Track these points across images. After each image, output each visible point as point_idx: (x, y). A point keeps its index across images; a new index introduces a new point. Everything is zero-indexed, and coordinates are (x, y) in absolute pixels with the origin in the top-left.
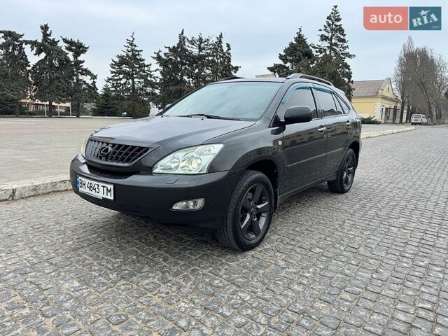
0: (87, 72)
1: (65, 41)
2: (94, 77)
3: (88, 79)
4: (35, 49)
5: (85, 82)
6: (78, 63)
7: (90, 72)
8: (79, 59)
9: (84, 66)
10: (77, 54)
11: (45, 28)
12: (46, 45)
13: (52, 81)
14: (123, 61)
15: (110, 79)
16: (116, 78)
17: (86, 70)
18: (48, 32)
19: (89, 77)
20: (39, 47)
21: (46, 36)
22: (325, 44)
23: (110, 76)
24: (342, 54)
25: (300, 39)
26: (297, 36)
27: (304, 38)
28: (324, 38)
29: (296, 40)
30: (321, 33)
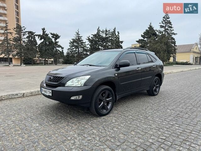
0: (60, 46)
1: (51, 34)
2: (62, 48)
3: (60, 49)
4: (40, 38)
5: (59, 50)
6: (56, 43)
7: (61, 46)
8: (57, 41)
9: (59, 44)
10: (56, 39)
11: (43, 29)
12: (44, 36)
13: (46, 50)
14: (74, 41)
15: (69, 49)
16: (71, 48)
17: (59, 45)
18: (45, 31)
19: (61, 48)
20: (41, 37)
21: (44, 32)
22: (163, 29)
23: (69, 47)
24: (171, 33)
25: (151, 28)
26: (149, 26)
27: (153, 27)
28: (162, 27)
29: (149, 28)
30: (160, 25)
